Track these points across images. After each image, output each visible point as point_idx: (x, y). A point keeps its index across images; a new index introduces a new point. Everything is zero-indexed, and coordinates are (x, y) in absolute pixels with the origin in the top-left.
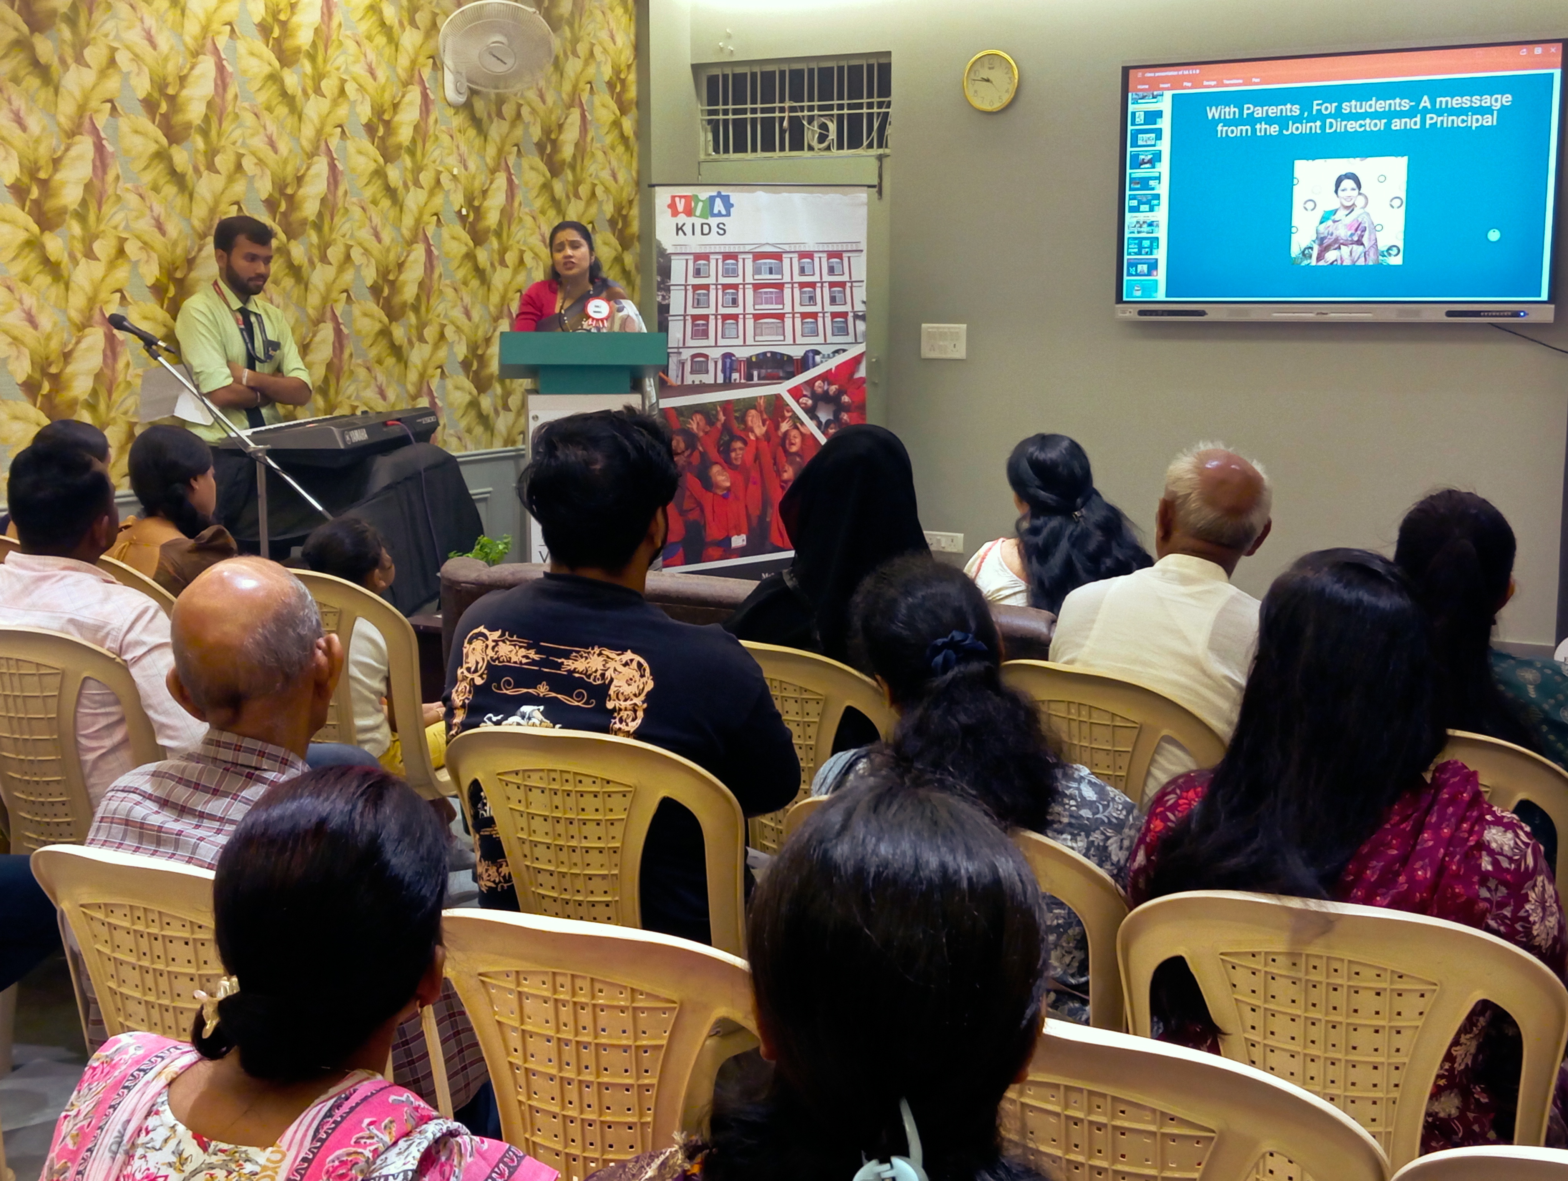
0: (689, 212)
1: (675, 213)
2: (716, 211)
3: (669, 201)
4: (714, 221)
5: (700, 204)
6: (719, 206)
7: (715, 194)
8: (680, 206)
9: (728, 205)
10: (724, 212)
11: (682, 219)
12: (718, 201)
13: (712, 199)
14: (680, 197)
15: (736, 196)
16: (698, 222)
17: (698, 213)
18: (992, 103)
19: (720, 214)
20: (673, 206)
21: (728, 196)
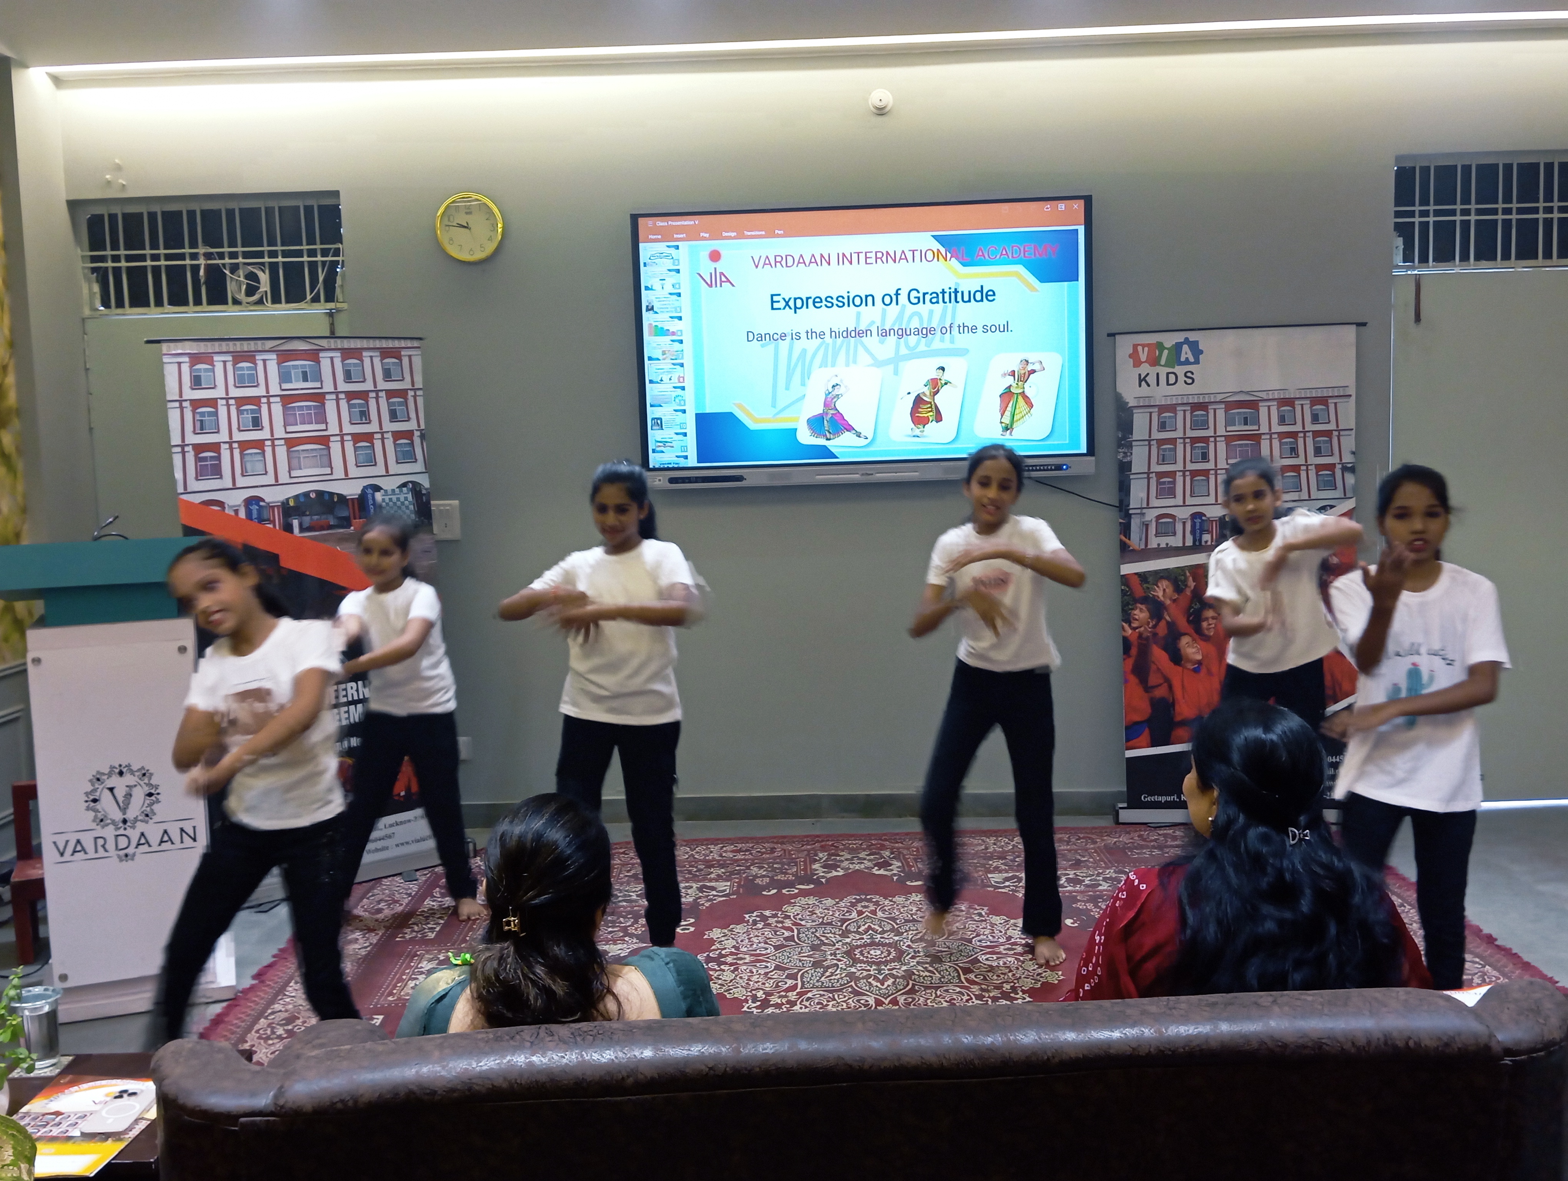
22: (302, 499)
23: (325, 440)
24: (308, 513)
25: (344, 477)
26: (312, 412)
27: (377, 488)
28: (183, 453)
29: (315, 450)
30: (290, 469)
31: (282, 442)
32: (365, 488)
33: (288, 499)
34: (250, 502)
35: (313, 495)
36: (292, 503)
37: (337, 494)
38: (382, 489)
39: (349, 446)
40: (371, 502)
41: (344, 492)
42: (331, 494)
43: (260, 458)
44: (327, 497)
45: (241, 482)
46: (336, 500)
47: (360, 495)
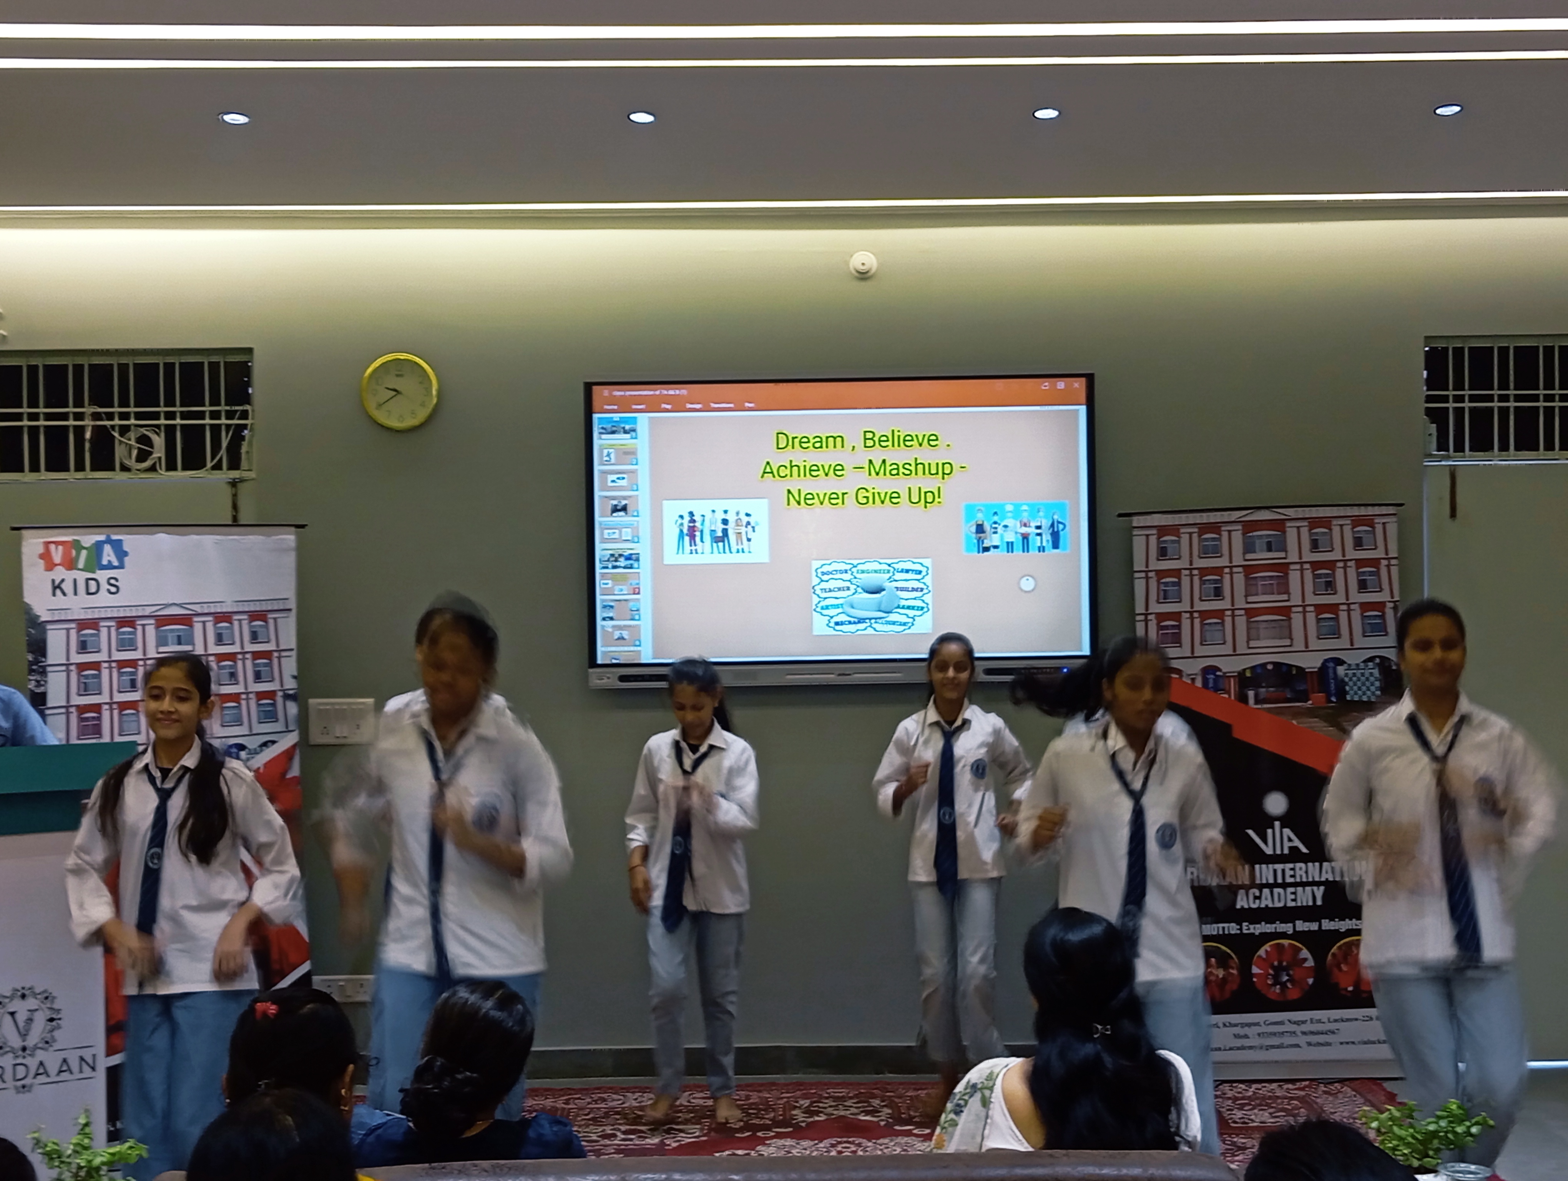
0: (70, 564)
1: (50, 566)
2: (105, 562)
3: (41, 550)
4: (102, 576)
5: (84, 553)
6: (108, 555)
7: (102, 538)
8: (57, 555)
9: (121, 554)
10: (116, 563)
11: (60, 573)
12: (107, 549)
13: (99, 546)
14: (57, 543)
15: (130, 541)
16: (81, 576)
17: (81, 565)
18: (401, 418)
19: (110, 566)
20: (46, 556)
21: (120, 541)
22: (1259, 671)
23: (1285, 611)
24: (1264, 685)
25: (1304, 649)
26: (1275, 582)
27: (1339, 662)
28: (1146, 621)
29: (1275, 621)
30: (1249, 640)
31: (1243, 612)
32: (1326, 661)
33: (1245, 670)
34: (1208, 671)
35: (1270, 667)
36: (1248, 674)
37: (1297, 667)
38: (1345, 662)
39: (1311, 617)
40: (1331, 675)
41: (1304, 665)
42: (1289, 667)
43: (1220, 627)
44: (1284, 669)
45: (1200, 650)
46: (1294, 672)
47: (1320, 669)
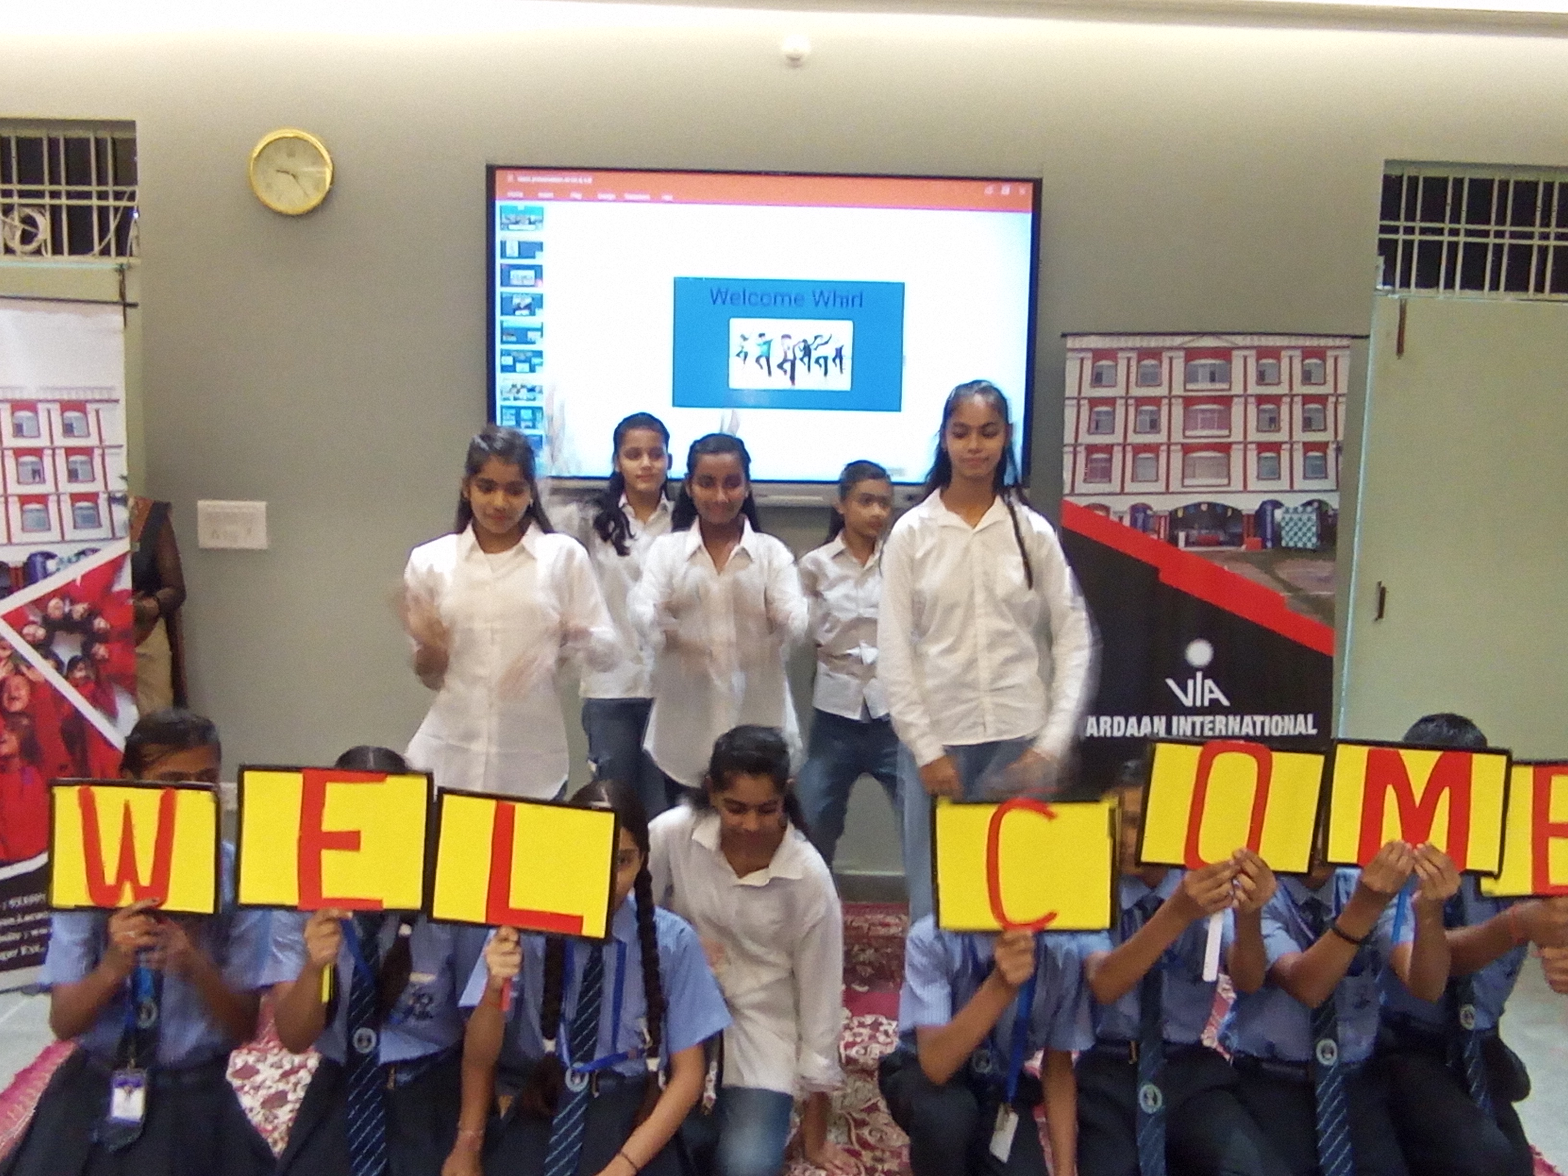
22: (1191, 511)
23: (1225, 448)
24: (1196, 526)
25: (1242, 490)
26: (1216, 415)
27: (1277, 505)
28: (1075, 453)
29: (1215, 458)
30: (1183, 477)
31: (1179, 447)
32: (1264, 503)
33: (1176, 511)
34: (1135, 509)
35: (1204, 508)
36: (1180, 514)
37: (1233, 509)
38: (1283, 506)
39: (1252, 455)
40: (1269, 519)
41: (1240, 507)
42: (1225, 508)
43: (1154, 463)
44: (1219, 510)
45: (1131, 487)
46: (1230, 514)
47: (1258, 512)
